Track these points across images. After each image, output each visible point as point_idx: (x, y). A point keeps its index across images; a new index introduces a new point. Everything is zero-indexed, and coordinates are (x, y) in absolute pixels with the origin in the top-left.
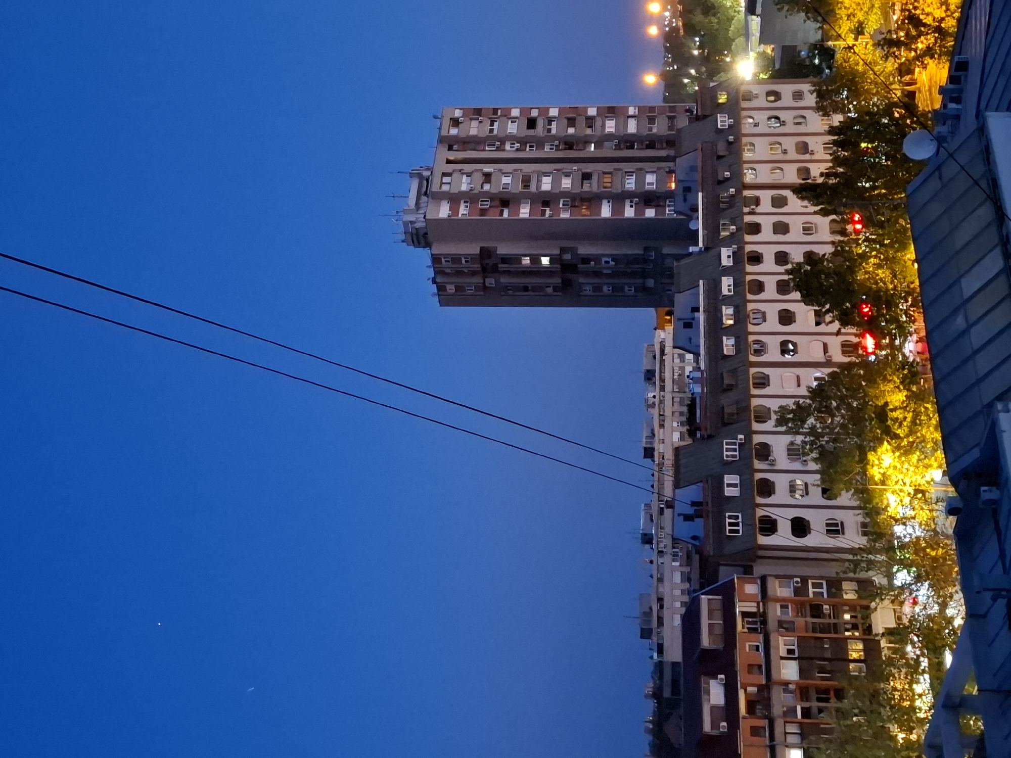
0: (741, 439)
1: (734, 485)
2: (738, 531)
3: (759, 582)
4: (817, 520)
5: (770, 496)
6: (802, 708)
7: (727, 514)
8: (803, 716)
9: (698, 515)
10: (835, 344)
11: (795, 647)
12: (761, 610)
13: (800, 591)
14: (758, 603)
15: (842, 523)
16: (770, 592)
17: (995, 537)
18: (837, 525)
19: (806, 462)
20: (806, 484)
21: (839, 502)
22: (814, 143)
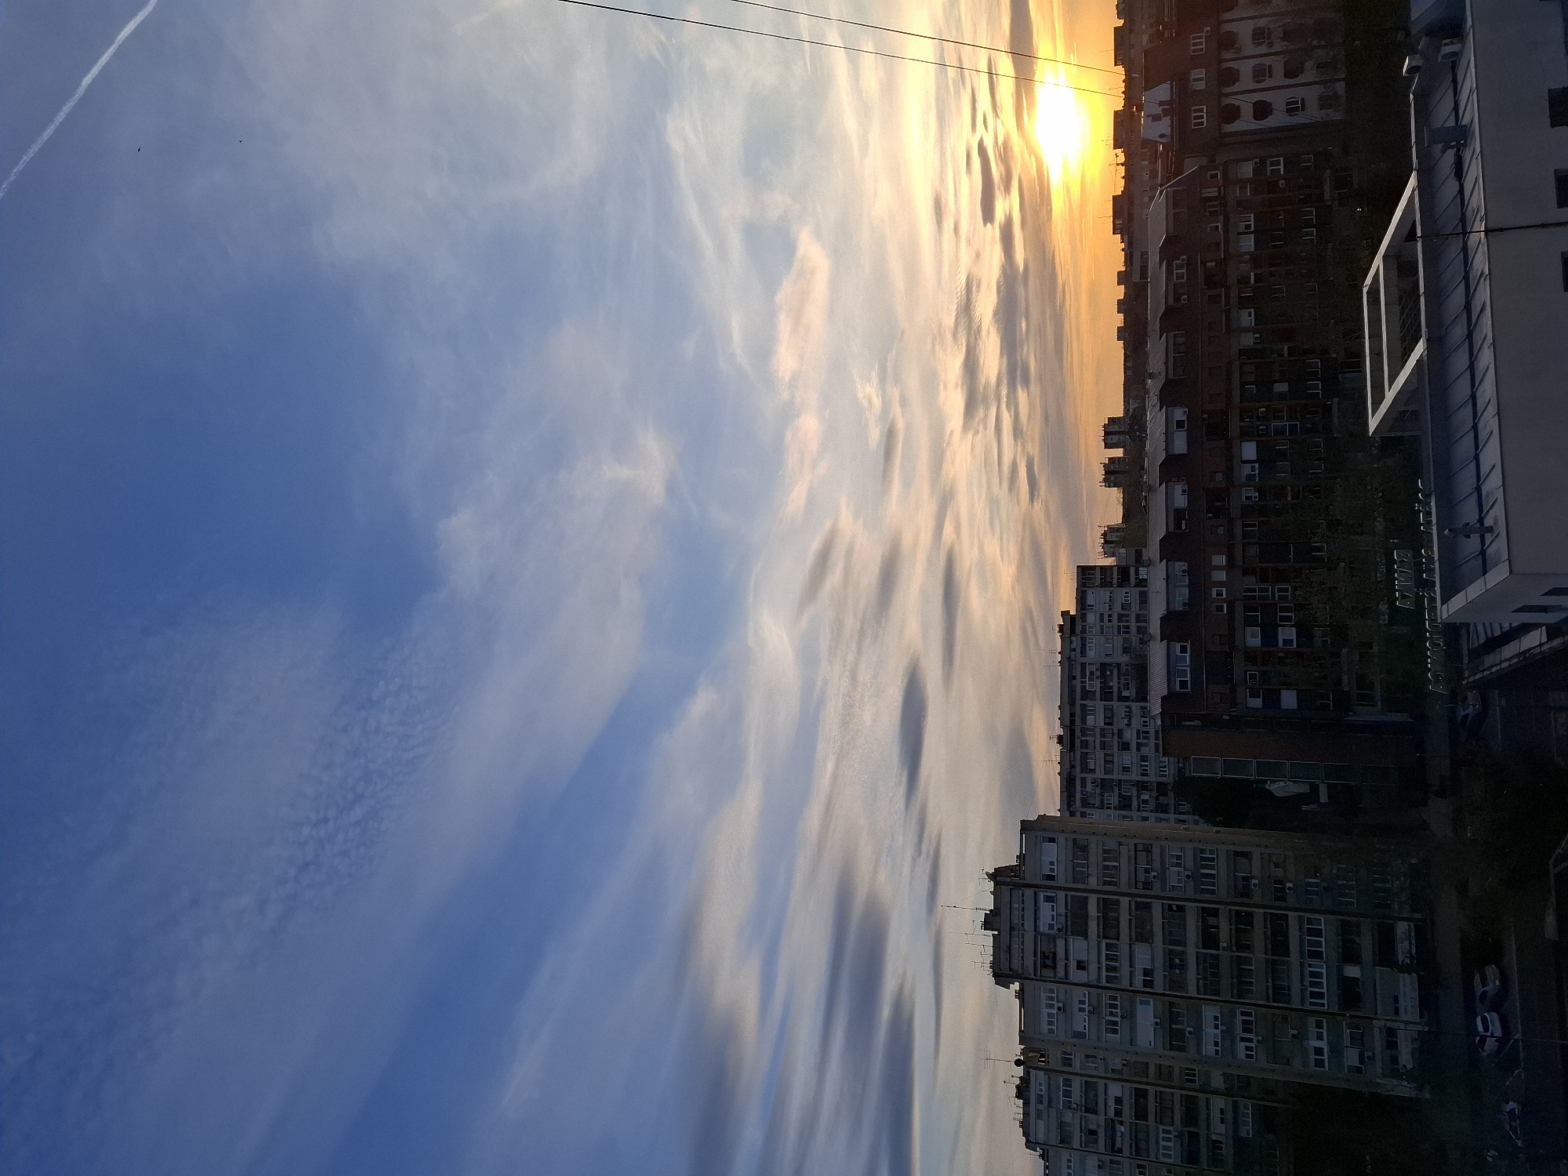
0: (1207, 32)
1: (1201, 79)
2: (1202, 123)
3: (1221, 168)
4: (1278, 100)
5: (1234, 84)
6: (1255, 274)
7: (1193, 108)
8: (1256, 282)
9: (1166, 113)
11: (1252, 223)
12: (1222, 193)
13: (1258, 170)
14: (1219, 188)
15: (1303, 99)
16: (1231, 176)
17: (1451, 91)
18: (1297, 102)
19: (1271, 45)
20: (1270, 66)
21: (1300, 79)
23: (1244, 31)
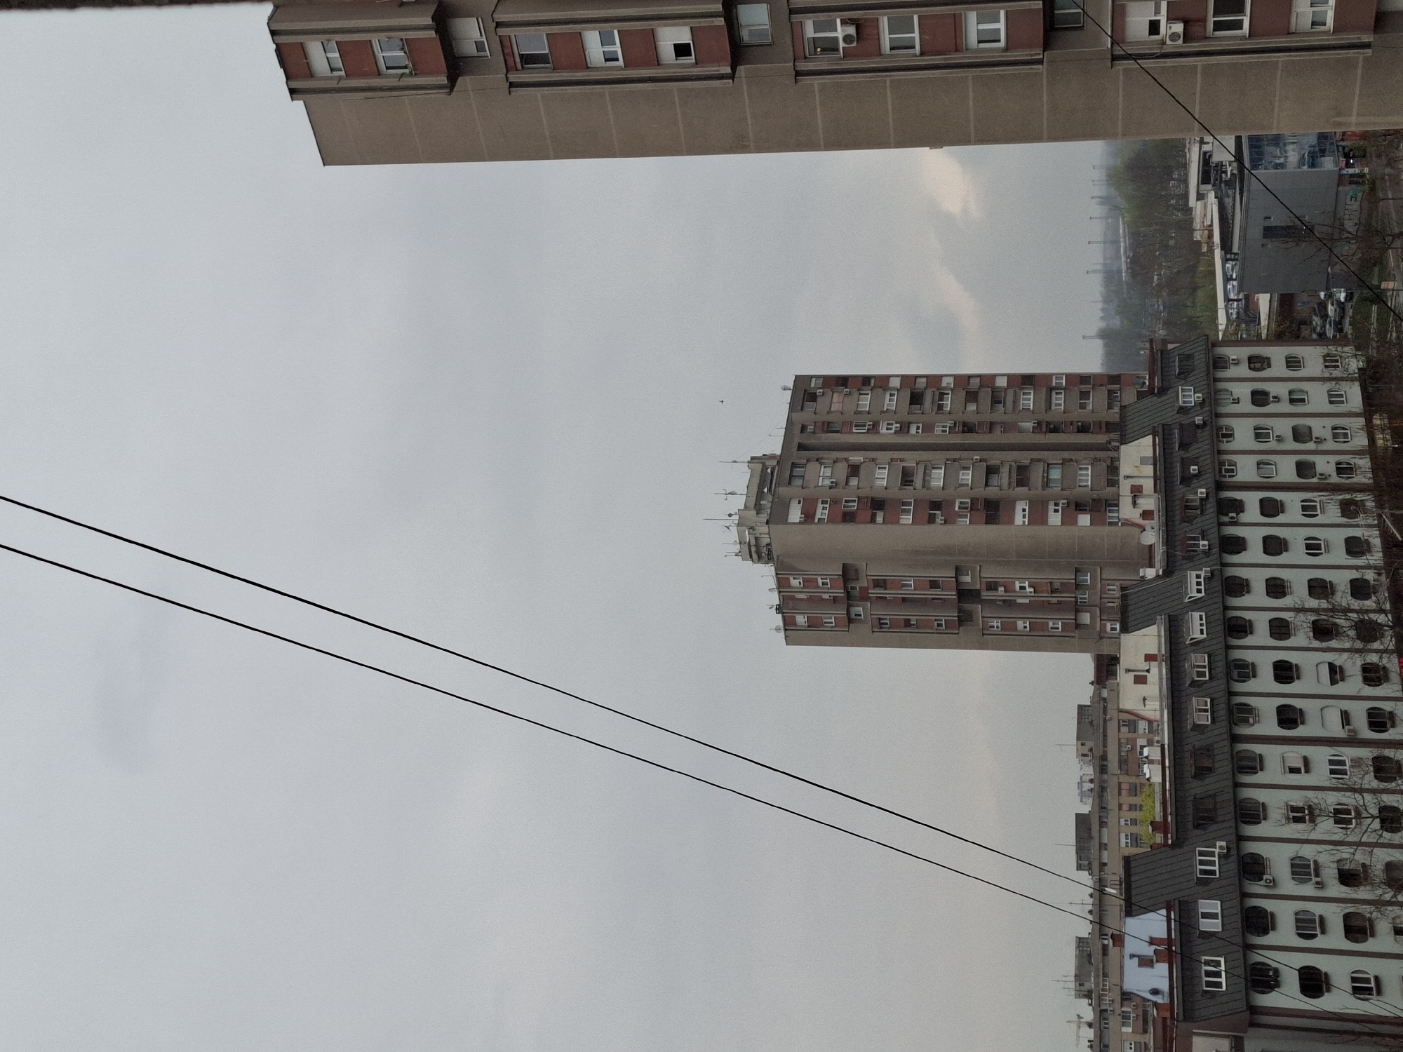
0: (1221, 847)
1: (1214, 916)
2: (1219, 985)
4: (1339, 970)
5: (1267, 933)
7: (1203, 958)
9: (1160, 957)
10: (1359, 711)
15: (1377, 977)
18: (1367, 981)
19: (1320, 885)
20: (1321, 918)
21: (1370, 945)
22: (1320, 427)
23: (1278, 858)
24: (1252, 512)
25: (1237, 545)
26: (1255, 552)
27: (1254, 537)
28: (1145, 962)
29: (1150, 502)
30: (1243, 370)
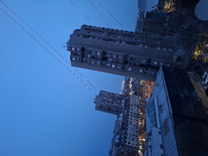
1: (123, 136)
2: (122, 142)
4: (131, 143)
5: (126, 139)
10: (136, 123)
15: (134, 144)
16: (125, 150)
19: (131, 136)
20: (131, 138)
21: (134, 141)
22: (136, 102)
23: (128, 133)
24: (131, 107)
25: (130, 109)
26: (130, 110)
27: (131, 108)
28: (117, 139)
29: (124, 105)
30: (132, 96)
